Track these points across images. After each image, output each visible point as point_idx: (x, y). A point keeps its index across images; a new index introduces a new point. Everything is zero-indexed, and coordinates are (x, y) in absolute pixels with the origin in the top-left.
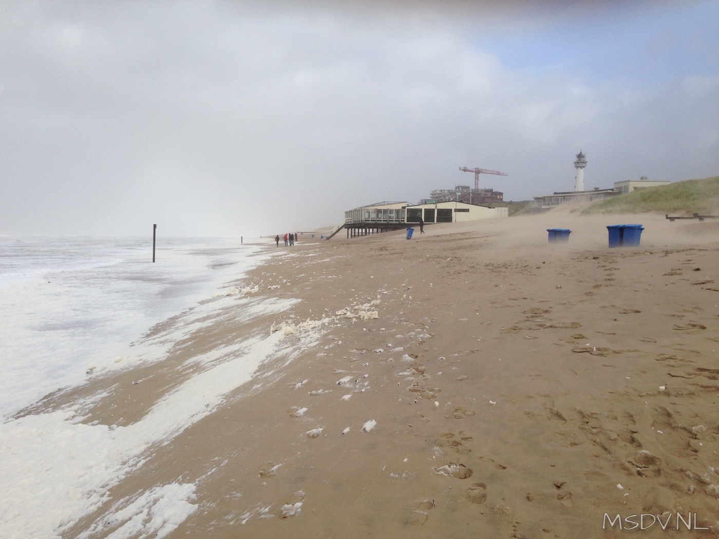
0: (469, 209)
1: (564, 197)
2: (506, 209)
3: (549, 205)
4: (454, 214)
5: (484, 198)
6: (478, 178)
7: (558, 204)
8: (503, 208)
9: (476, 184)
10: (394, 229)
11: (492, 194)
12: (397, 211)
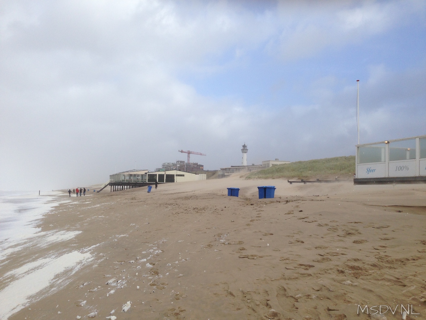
0: (184, 175)
1: (237, 168)
2: (205, 175)
3: (228, 173)
4: (175, 177)
5: (193, 168)
6: (189, 157)
7: (233, 172)
8: (204, 175)
9: (188, 160)
10: (140, 186)
11: (197, 166)
12: (142, 175)
